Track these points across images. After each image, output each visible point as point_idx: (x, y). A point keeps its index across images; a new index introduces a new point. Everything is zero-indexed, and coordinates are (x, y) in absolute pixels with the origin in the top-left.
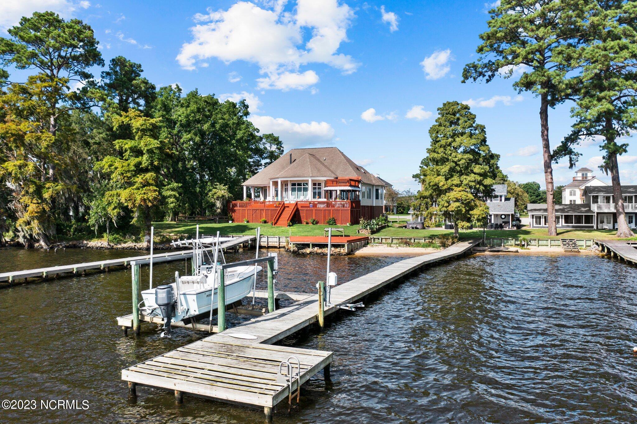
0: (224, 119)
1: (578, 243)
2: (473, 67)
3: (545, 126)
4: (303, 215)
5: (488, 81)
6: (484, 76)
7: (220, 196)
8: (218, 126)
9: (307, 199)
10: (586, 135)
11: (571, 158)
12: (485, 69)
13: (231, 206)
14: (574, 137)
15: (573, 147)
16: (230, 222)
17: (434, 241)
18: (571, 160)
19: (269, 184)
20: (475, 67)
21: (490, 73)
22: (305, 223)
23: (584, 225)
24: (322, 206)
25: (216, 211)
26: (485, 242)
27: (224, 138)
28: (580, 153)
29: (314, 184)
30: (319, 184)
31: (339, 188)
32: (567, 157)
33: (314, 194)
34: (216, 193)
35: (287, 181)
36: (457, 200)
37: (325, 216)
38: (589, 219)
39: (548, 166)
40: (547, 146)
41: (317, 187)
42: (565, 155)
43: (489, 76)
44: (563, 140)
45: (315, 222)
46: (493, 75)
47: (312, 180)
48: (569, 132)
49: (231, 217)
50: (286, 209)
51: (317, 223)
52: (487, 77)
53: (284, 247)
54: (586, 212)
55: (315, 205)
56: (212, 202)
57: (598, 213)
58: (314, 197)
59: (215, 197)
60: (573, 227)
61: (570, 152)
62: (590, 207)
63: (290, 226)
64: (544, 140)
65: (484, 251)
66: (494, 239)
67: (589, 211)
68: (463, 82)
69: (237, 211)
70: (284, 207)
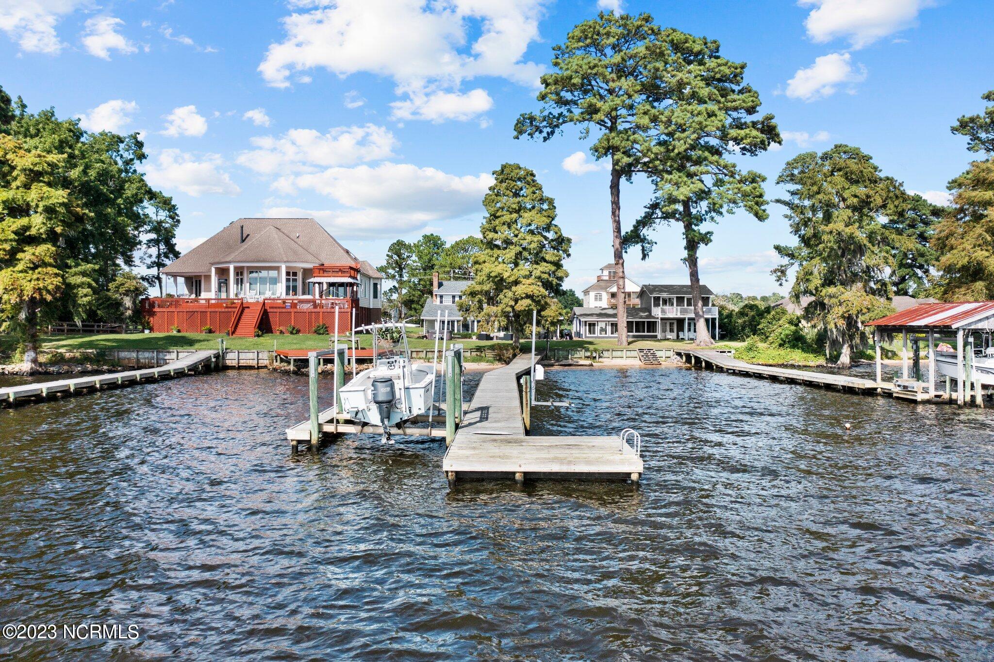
0: (103, 162)
1: (658, 354)
2: (529, 119)
3: (616, 205)
4: (274, 319)
5: (545, 139)
6: (541, 132)
7: (132, 288)
8: (93, 173)
9: (278, 295)
10: (661, 218)
11: (643, 247)
12: (545, 123)
13: (147, 307)
14: (646, 221)
15: (645, 232)
16: (147, 331)
17: (483, 355)
18: (643, 250)
19: (210, 271)
20: (532, 119)
21: (549, 130)
22: (278, 333)
23: (646, 334)
24: (306, 307)
25: (123, 314)
26: (549, 354)
27: (104, 194)
28: (654, 240)
29: (288, 274)
30: (295, 274)
31: (325, 280)
32: (639, 247)
33: (288, 288)
34: (123, 284)
35: (243, 267)
36: (528, 296)
37: (310, 323)
38: (652, 326)
39: (618, 256)
40: (618, 229)
41: (291, 277)
42: (637, 243)
43: (548, 133)
44: (634, 223)
45: (295, 331)
46: (553, 133)
47: (287, 267)
48: (640, 213)
49: (148, 323)
50: (246, 310)
51: (298, 332)
52: (545, 134)
53: (266, 367)
54: (647, 317)
55: (294, 305)
56: (116, 299)
57: (662, 319)
58: (287, 293)
59: (121, 290)
60: (634, 336)
61: (643, 240)
62: (650, 311)
63: (258, 336)
64: (615, 221)
65: (552, 365)
66: (559, 350)
67: (650, 316)
68: (517, 138)
69: (158, 314)
70: (244, 308)
